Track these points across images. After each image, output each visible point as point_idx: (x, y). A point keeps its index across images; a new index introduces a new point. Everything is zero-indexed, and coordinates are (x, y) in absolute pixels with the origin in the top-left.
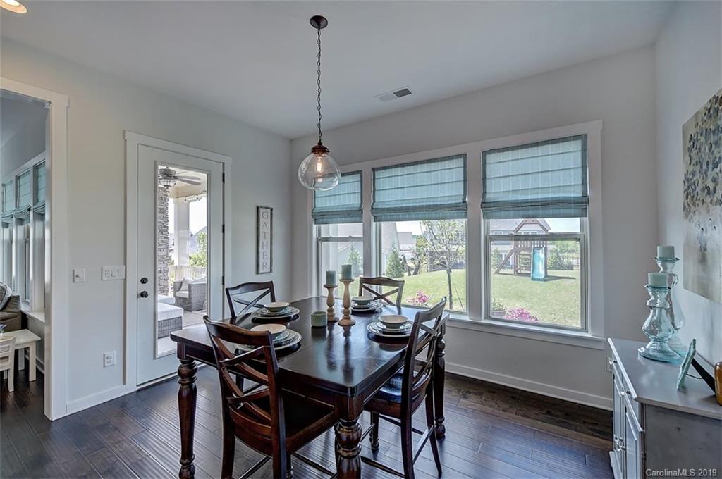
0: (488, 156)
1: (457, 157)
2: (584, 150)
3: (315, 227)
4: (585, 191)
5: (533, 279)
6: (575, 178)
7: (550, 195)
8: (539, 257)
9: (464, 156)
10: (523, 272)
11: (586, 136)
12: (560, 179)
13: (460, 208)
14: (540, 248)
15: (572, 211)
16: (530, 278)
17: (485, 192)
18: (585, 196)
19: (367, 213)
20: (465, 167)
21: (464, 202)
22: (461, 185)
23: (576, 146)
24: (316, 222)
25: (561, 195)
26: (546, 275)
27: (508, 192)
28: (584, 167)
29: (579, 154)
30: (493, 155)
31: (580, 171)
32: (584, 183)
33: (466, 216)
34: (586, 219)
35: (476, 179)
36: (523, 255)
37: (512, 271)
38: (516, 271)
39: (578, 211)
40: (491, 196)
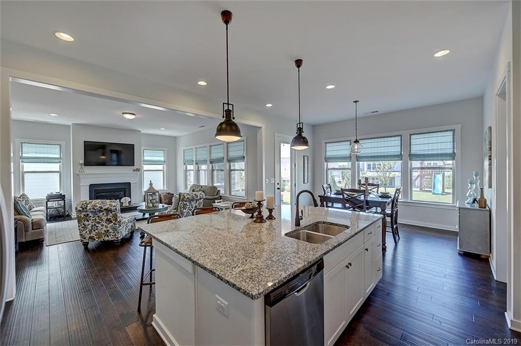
0: (412, 136)
1: (398, 136)
2: (454, 135)
3: (325, 163)
4: (454, 151)
5: (434, 194)
6: (450, 145)
7: (439, 152)
8: (438, 179)
9: (401, 136)
10: (426, 189)
11: (454, 130)
12: (444, 146)
13: (399, 157)
14: (439, 174)
15: (449, 158)
16: (431, 194)
17: (410, 150)
18: (454, 153)
19: (354, 158)
20: (401, 140)
21: (401, 154)
22: (400, 147)
23: (451, 133)
24: (326, 161)
25: (444, 152)
26: (443, 192)
27: (421, 150)
28: (454, 142)
29: (452, 137)
30: (414, 136)
31: (452, 143)
32: (454, 148)
33: (402, 160)
34: (454, 161)
35: (406, 144)
36: (427, 178)
37: (419, 189)
38: (421, 189)
39: (451, 158)
40: (413, 152)
